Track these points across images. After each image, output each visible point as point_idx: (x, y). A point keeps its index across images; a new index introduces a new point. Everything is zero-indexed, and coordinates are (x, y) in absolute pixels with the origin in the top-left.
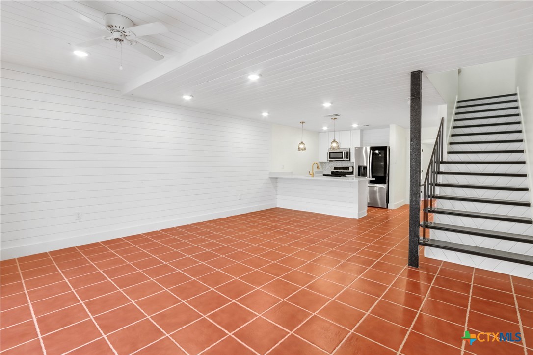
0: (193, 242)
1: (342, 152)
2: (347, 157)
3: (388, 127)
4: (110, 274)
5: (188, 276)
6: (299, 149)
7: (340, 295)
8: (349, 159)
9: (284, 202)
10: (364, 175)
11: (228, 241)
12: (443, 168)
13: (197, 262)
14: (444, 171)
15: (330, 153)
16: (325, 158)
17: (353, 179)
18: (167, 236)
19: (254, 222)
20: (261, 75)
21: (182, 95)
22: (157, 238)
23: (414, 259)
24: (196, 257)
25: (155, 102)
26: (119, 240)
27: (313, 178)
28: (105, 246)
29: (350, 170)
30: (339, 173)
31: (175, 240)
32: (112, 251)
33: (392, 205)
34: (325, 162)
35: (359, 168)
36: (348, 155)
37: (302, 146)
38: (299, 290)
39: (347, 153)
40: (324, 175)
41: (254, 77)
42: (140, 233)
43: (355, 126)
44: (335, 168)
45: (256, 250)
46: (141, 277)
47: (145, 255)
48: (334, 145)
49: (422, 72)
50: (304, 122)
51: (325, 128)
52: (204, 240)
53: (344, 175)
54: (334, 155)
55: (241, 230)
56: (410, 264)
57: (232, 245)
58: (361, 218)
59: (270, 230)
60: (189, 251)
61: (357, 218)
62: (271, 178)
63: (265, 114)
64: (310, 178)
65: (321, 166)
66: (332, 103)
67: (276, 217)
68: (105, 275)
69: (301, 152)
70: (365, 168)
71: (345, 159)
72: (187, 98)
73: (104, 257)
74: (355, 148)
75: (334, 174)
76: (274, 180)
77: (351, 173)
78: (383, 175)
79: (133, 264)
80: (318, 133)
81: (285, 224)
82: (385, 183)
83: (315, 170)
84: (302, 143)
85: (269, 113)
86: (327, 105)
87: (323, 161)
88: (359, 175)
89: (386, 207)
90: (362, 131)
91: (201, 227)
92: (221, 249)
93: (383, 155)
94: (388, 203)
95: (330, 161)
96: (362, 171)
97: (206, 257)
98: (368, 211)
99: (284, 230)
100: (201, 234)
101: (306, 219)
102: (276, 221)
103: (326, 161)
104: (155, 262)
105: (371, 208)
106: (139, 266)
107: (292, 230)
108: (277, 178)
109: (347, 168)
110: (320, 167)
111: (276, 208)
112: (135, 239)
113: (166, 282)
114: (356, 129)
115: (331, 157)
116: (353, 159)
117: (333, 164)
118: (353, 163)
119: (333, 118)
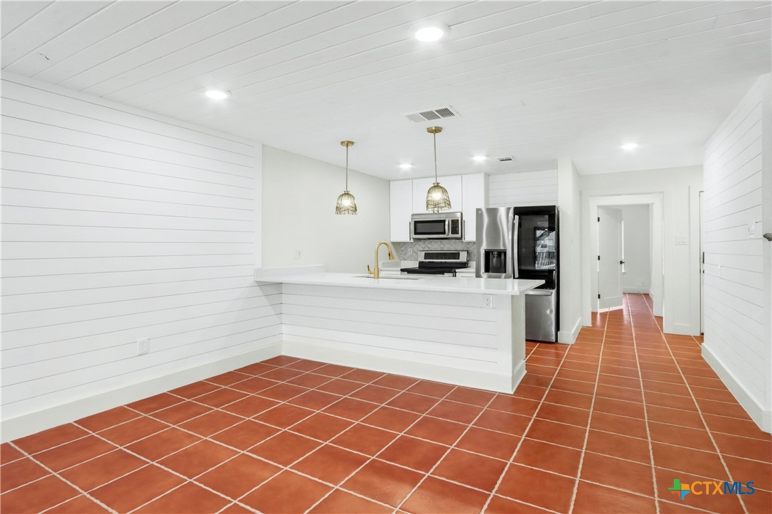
1: (444, 221)
2: (455, 231)
3: (555, 165)
6: (339, 209)
8: (459, 236)
10: (501, 269)
15: (416, 222)
16: (403, 233)
29: (463, 258)
30: (437, 266)
33: (568, 335)
34: (405, 243)
35: (488, 254)
36: (456, 226)
37: (346, 202)
39: (455, 223)
40: (403, 270)
43: (480, 159)
44: (427, 256)
50: (351, 143)
51: (406, 166)
53: (449, 269)
54: (423, 227)
58: (519, 391)
62: (262, 285)
63: (216, 96)
65: (397, 251)
69: (346, 217)
70: (502, 254)
71: (451, 235)
74: (475, 210)
75: (425, 268)
76: (272, 287)
77: (464, 265)
80: (390, 181)
82: (551, 286)
83: (384, 258)
84: (347, 194)
85: (229, 93)
87: (402, 240)
88: (487, 270)
89: (553, 339)
90: (487, 176)
94: (558, 329)
95: (414, 239)
96: (494, 263)
103: (408, 240)
109: (456, 255)
110: (394, 253)
114: (478, 170)
115: (418, 231)
116: (470, 234)
117: (423, 246)
118: (468, 243)
119: (434, 123)
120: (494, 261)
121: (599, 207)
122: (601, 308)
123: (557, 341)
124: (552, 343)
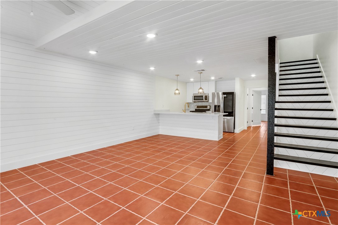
0: (100, 164)
1: (203, 96)
2: (206, 99)
3: (234, 79)
4: (26, 200)
5: (100, 196)
6: (175, 94)
7: (229, 203)
8: (207, 101)
9: (164, 130)
10: (219, 111)
11: (128, 162)
12: (277, 106)
13: (105, 183)
14: (278, 108)
15: (194, 96)
16: (191, 100)
17: (210, 114)
18: (78, 161)
19: (145, 146)
20: (157, 34)
21: (89, 50)
22: (69, 163)
23: (270, 170)
24: (104, 178)
25: (65, 55)
26: (35, 166)
27: (185, 114)
28: (22, 173)
29: (208, 108)
30: (201, 110)
31: (84, 164)
32: (29, 177)
33: (237, 131)
35: (215, 106)
36: (206, 98)
37: (177, 92)
38: (196, 203)
39: (206, 97)
40: (190, 111)
41: (151, 36)
42: (54, 159)
43: (213, 78)
44: (198, 107)
45: (152, 169)
46: (56, 201)
47: (59, 179)
48: (201, 91)
49: (276, 37)
50: (179, 75)
51: (192, 80)
52: (109, 163)
53: (204, 111)
54: (197, 98)
55: (137, 153)
56: (268, 173)
57: (132, 166)
58: (220, 140)
59: (159, 152)
60: (99, 173)
61: (217, 140)
62: (155, 114)
63: (152, 69)
64: (183, 113)
66: (203, 61)
67: (160, 142)
68: (21, 202)
69: (177, 96)
70: (219, 106)
71: (205, 101)
72: (93, 53)
73: (21, 183)
74: (212, 93)
75: (197, 111)
76: (157, 115)
77: (209, 110)
78: (231, 111)
79: (48, 188)
80: (186, 83)
81: (168, 146)
82: (233, 116)
83: (187, 108)
84: (177, 89)
85: (155, 68)
86: (200, 62)
87: (191, 102)
88: (215, 111)
90: (216, 82)
91: (105, 152)
92: (124, 169)
93: (231, 98)
94: (234, 129)
95: (194, 102)
96: (217, 109)
97: (113, 177)
98: (223, 135)
99: (169, 151)
100: (106, 157)
101: (183, 142)
102: (162, 145)
104: (69, 185)
105: (225, 133)
106: (54, 190)
107: (176, 151)
108: (159, 114)
109: (206, 107)
111: (159, 135)
112: (50, 164)
113: (81, 204)
114: (213, 80)
115: (195, 99)
116: (210, 100)
117: (196, 104)
118: (210, 103)
119: (200, 72)
120: (217, 108)
121: (253, 91)
122: (253, 125)
123: (234, 132)
124: (232, 133)
